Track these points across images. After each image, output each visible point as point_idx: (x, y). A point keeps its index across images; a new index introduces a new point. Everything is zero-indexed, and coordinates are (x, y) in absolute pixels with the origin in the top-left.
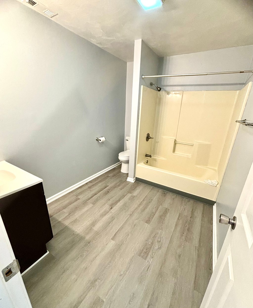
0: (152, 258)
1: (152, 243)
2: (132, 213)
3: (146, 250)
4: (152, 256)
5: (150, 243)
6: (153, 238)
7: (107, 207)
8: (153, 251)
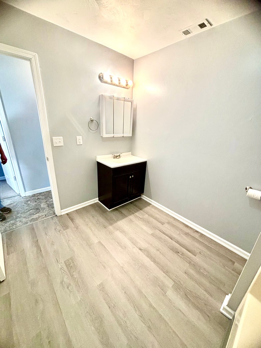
0: (61, 268)
1: (72, 276)
2: (125, 271)
3: (71, 266)
4: (63, 269)
5: (74, 273)
6: (77, 281)
7: (144, 245)
8: (65, 272)
